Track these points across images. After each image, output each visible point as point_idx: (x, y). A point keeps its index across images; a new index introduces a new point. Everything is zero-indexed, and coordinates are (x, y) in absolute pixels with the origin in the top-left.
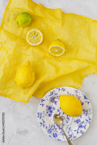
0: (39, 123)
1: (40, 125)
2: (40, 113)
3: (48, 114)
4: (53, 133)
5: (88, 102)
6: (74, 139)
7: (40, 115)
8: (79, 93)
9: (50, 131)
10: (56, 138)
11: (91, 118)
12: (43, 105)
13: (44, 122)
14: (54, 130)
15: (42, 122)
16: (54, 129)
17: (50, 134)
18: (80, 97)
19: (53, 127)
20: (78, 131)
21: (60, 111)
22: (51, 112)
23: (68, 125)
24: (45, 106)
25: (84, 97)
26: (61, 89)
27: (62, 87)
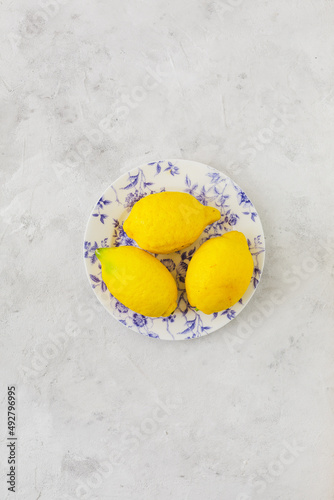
0: (89, 277)
1: (91, 282)
2: (93, 245)
4: (135, 312)
5: (253, 214)
6: (204, 333)
8: (223, 183)
9: (122, 305)
10: (142, 329)
11: (261, 268)
12: (103, 216)
15: (98, 273)
17: (124, 316)
18: (226, 197)
22: (130, 242)
23: (184, 290)
24: (109, 222)
25: (240, 197)
26: (163, 166)
27: (167, 161)
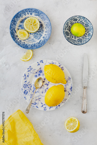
0: (24, 74)
2: (31, 68)
3: (36, 74)
4: (26, 90)
5: (70, 94)
6: (36, 108)
8: (70, 81)
9: (25, 86)
10: (24, 95)
11: (60, 106)
12: (39, 64)
13: (28, 76)
14: (28, 88)
17: (23, 88)
18: (68, 85)
19: (30, 86)
20: (44, 105)
21: (45, 81)
22: (39, 75)
23: (41, 95)
24: (39, 66)
25: (70, 88)
27: (63, 66)
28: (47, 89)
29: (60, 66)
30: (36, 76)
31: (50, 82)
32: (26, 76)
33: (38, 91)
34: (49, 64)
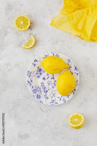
0: (27, 81)
1: (27, 83)
2: (30, 72)
3: (37, 75)
4: (38, 94)
5: (77, 74)
6: (56, 104)
7: (29, 74)
8: (71, 63)
9: (35, 91)
10: (39, 99)
11: (76, 90)
12: (35, 65)
13: (31, 81)
15: (30, 81)
16: (39, 91)
17: (34, 94)
18: (71, 67)
19: (39, 88)
20: (61, 98)
21: (49, 76)
22: (41, 74)
23: (53, 91)
24: (36, 67)
25: (75, 68)
26: (55, 54)
27: (56, 53)
28: (55, 83)
29: (54, 54)
30: (39, 77)
31: (54, 75)
32: (30, 82)
33: (49, 88)
34: (43, 59)
